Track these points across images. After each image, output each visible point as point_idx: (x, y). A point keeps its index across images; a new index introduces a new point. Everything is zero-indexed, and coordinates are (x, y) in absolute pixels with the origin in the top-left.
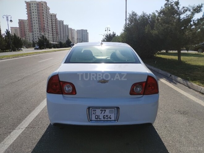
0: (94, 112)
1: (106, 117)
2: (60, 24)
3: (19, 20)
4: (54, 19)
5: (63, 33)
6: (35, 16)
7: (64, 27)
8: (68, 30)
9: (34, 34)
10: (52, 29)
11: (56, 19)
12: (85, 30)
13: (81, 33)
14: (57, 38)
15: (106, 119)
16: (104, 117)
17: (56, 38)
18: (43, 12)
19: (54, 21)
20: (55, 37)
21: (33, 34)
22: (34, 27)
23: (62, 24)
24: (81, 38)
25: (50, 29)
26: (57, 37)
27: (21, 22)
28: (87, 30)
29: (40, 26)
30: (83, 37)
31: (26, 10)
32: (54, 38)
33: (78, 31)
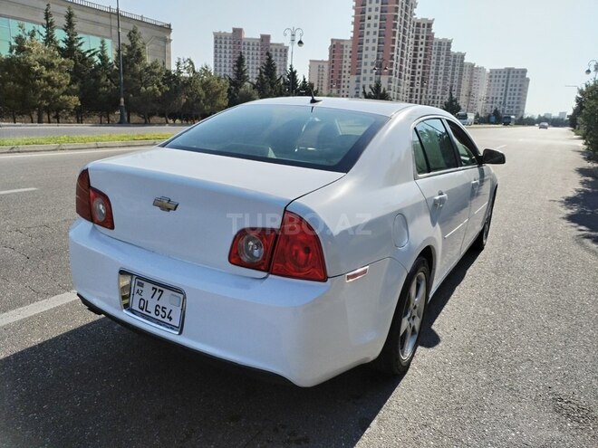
0: (140, 288)
1: (161, 313)
2: (439, 49)
3: (332, 40)
4: (425, 35)
5: (445, 79)
6: (372, 29)
7: (452, 59)
8: (461, 70)
9: (361, 79)
10: (414, 67)
11: (430, 37)
12: (518, 71)
13: (501, 79)
14: (422, 92)
15: (159, 318)
16: (156, 310)
17: (419, 94)
18: (396, 16)
19: (424, 40)
20: (417, 90)
21: (358, 81)
22: (364, 60)
23: (445, 52)
24: (499, 96)
25: (407, 67)
26: (424, 92)
27: (336, 47)
28: (524, 71)
29: (381, 57)
30: (508, 92)
31: (353, 12)
32: (415, 94)
33: (494, 75)
